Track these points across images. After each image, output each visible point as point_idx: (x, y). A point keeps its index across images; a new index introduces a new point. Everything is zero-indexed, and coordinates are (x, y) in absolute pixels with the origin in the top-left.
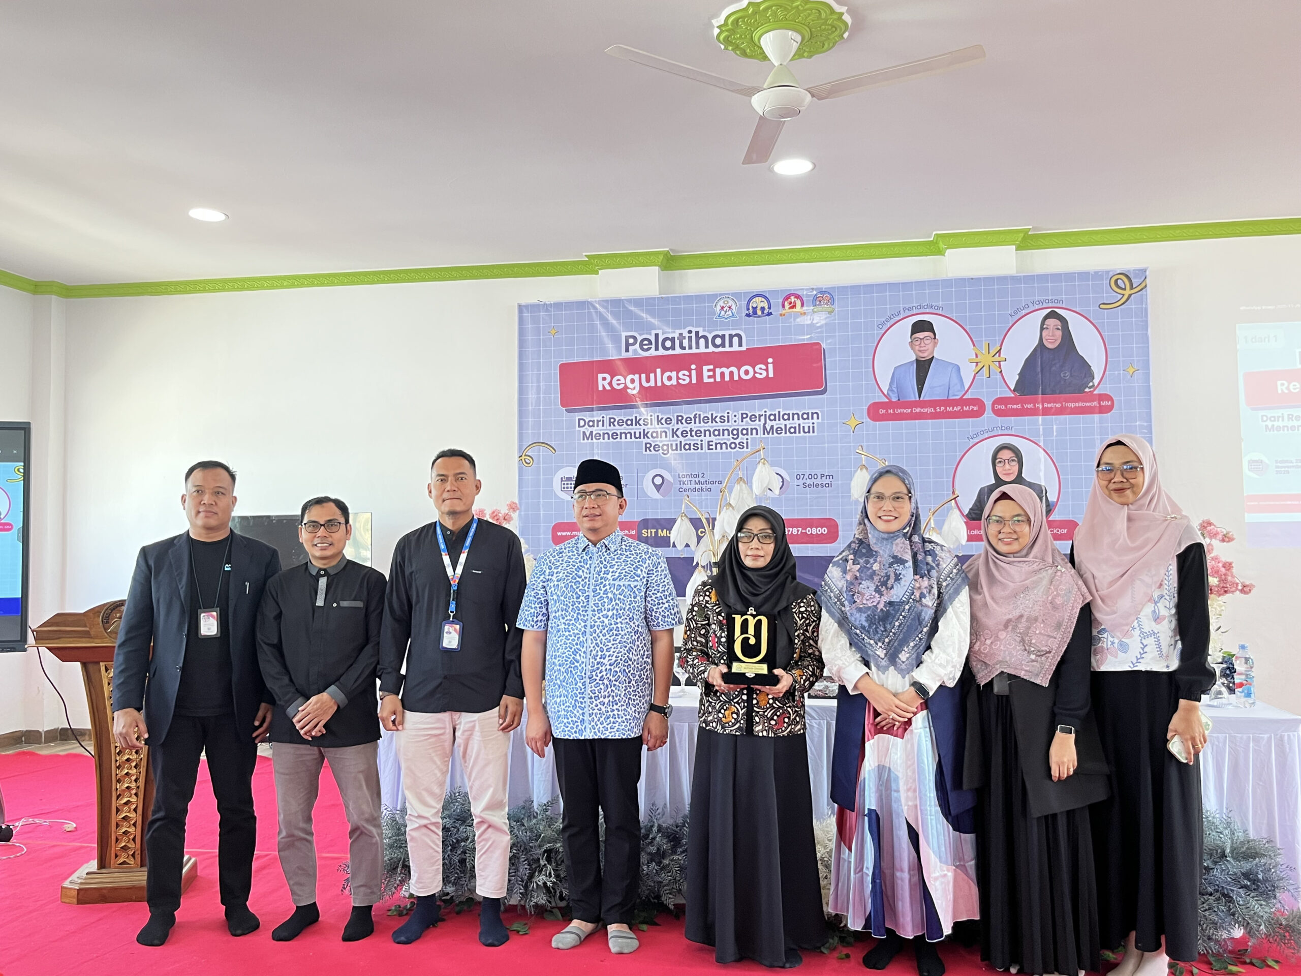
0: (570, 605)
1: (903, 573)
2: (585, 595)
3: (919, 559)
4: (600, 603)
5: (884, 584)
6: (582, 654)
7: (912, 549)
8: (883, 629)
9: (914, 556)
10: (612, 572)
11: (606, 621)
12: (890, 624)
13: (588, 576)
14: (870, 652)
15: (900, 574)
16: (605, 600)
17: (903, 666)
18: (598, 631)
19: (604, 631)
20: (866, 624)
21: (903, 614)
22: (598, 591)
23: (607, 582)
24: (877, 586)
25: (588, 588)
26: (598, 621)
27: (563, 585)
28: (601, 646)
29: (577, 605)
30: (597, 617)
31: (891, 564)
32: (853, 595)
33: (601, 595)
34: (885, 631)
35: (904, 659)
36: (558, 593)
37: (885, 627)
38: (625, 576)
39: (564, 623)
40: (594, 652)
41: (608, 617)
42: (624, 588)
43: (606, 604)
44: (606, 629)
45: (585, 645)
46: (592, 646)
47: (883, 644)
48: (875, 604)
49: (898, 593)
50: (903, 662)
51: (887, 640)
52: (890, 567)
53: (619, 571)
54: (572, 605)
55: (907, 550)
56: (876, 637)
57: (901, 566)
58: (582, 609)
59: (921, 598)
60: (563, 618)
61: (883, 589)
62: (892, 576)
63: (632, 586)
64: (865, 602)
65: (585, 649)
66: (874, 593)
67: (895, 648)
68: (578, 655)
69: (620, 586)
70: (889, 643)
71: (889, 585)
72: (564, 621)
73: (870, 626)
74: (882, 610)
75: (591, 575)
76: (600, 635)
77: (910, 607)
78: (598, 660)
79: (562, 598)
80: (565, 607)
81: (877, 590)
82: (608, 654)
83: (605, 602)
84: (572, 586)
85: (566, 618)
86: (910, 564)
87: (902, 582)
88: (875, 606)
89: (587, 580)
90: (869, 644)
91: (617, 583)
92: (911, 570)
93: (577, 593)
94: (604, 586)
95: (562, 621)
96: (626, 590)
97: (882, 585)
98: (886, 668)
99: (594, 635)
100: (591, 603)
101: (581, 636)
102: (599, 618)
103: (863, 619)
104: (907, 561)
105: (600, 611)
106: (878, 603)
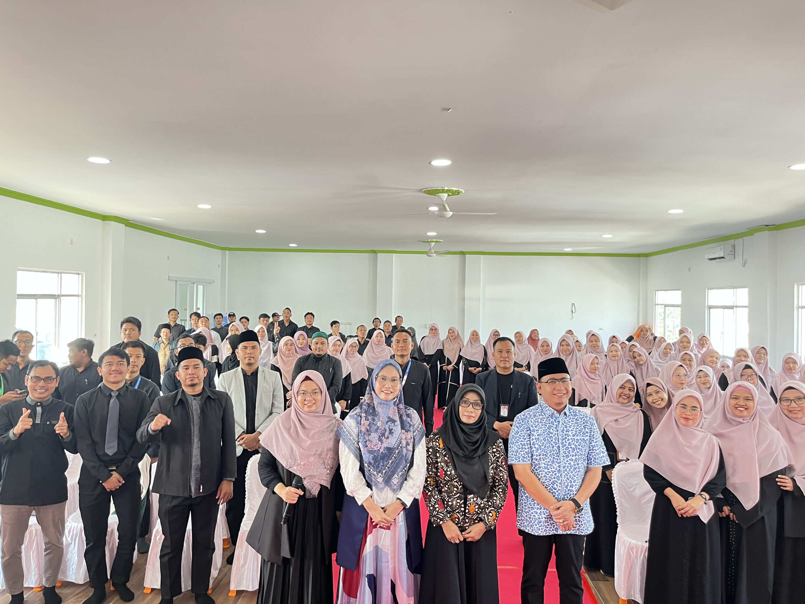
0: (548, 452)
1: (394, 428)
2: (557, 446)
3: (404, 419)
4: (567, 451)
5: (383, 435)
6: (559, 485)
7: (399, 413)
8: (382, 464)
9: (401, 417)
10: (571, 431)
11: (572, 463)
12: (386, 461)
13: (556, 433)
14: (373, 479)
15: (392, 429)
16: (570, 449)
17: (395, 487)
18: (568, 470)
19: (571, 470)
20: (372, 462)
21: (394, 455)
22: (565, 443)
23: (570, 438)
24: (380, 437)
25: (558, 441)
26: (567, 463)
27: (542, 439)
28: (570, 479)
29: (553, 452)
30: (566, 460)
31: (387, 422)
32: (366, 442)
33: (567, 446)
34: (383, 466)
35: (395, 483)
36: (539, 443)
37: (383, 463)
38: (579, 433)
39: (544, 463)
40: (566, 484)
41: (573, 460)
42: (580, 441)
43: (571, 452)
44: (573, 468)
45: (560, 479)
46: (565, 480)
47: (382, 474)
48: (378, 448)
49: (391, 442)
50: (395, 485)
51: (384, 472)
52: (386, 424)
53: (574, 429)
54: (550, 452)
55: (395, 414)
56: (378, 470)
57: (393, 424)
58: (555, 455)
59: (406, 446)
60: (544, 460)
61: (383, 438)
62: (388, 430)
63: (585, 439)
64: (373, 447)
65: (560, 481)
66: (378, 441)
67: (388, 476)
68: (555, 485)
69: (578, 440)
70: (385, 473)
71: (386, 436)
72: (544, 462)
73: (374, 463)
74: (382, 452)
75: (558, 432)
76: (569, 472)
77: (399, 452)
78: (569, 488)
79: (543, 447)
80: (545, 453)
81: (380, 440)
82: (574, 484)
83: (570, 451)
84: (548, 439)
85: (545, 460)
86: (398, 422)
87: (394, 435)
88: (379, 450)
89: (556, 436)
90: (373, 474)
91: (576, 438)
92: (399, 427)
93: (552, 444)
94: (568, 440)
95: (543, 462)
96: (582, 443)
97: (382, 436)
98: (383, 488)
99: (566, 472)
100: (561, 452)
101: (557, 472)
102: (568, 461)
103: (371, 458)
104: (396, 421)
105: (567, 457)
106: (380, 448)
